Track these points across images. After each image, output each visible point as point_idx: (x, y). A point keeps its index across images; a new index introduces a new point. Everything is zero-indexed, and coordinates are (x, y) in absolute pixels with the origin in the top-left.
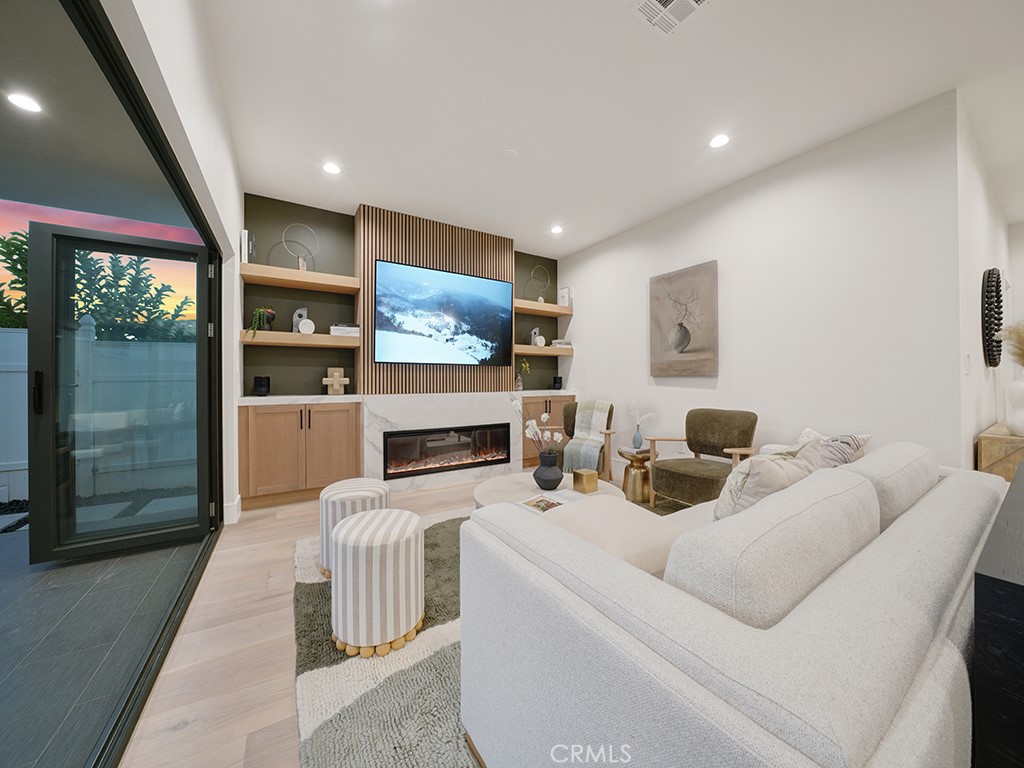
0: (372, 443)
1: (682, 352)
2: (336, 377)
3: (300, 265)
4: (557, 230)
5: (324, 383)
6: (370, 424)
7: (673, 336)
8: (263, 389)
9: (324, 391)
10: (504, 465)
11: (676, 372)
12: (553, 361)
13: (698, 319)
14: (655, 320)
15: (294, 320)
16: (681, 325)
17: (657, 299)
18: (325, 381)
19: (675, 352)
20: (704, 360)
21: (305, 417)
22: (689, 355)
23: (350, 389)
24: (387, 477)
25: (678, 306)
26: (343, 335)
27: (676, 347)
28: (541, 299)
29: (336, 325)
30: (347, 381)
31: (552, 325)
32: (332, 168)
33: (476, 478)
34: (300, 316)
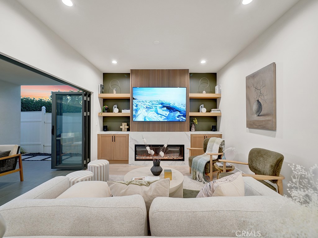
0: (131, 148)
1: (259, 116)
2: (124, 126)
3: (114, 92)
4: (203, 62)
5: (121, 128)
6: (130, 142)
7: (255, 107)
8: (105, 129)
9: (121, 130)
10: (181, 162)
11: (256, 126)
12: (215, 119)
13: (266, 97)
14: (248, 99)
15: (113, 108)
16: (258, 101)
17: (249, 87)
18: (121, 127)
19: (256, 116)
20: (268, 120)
21: (114, 138)
22: (261, 117)
23: (128, 130)
24: (136, 160)
25: (257, 91)
26: (126, 112)
27: (256, 113)
28: (204, 92)
29: (124, 109)
30: (127, 127)
31: (214, 102)
32: (114, 62)
33: (169, 165)
34: (115, 107)
